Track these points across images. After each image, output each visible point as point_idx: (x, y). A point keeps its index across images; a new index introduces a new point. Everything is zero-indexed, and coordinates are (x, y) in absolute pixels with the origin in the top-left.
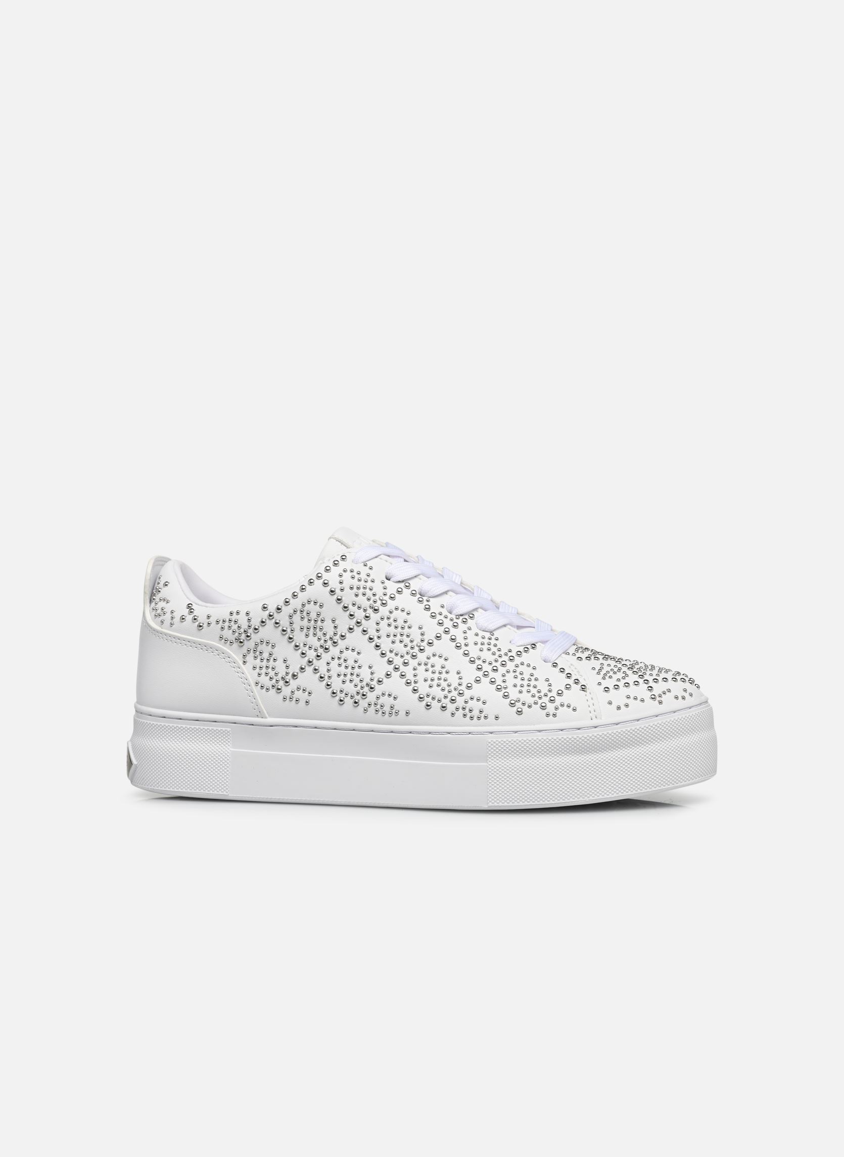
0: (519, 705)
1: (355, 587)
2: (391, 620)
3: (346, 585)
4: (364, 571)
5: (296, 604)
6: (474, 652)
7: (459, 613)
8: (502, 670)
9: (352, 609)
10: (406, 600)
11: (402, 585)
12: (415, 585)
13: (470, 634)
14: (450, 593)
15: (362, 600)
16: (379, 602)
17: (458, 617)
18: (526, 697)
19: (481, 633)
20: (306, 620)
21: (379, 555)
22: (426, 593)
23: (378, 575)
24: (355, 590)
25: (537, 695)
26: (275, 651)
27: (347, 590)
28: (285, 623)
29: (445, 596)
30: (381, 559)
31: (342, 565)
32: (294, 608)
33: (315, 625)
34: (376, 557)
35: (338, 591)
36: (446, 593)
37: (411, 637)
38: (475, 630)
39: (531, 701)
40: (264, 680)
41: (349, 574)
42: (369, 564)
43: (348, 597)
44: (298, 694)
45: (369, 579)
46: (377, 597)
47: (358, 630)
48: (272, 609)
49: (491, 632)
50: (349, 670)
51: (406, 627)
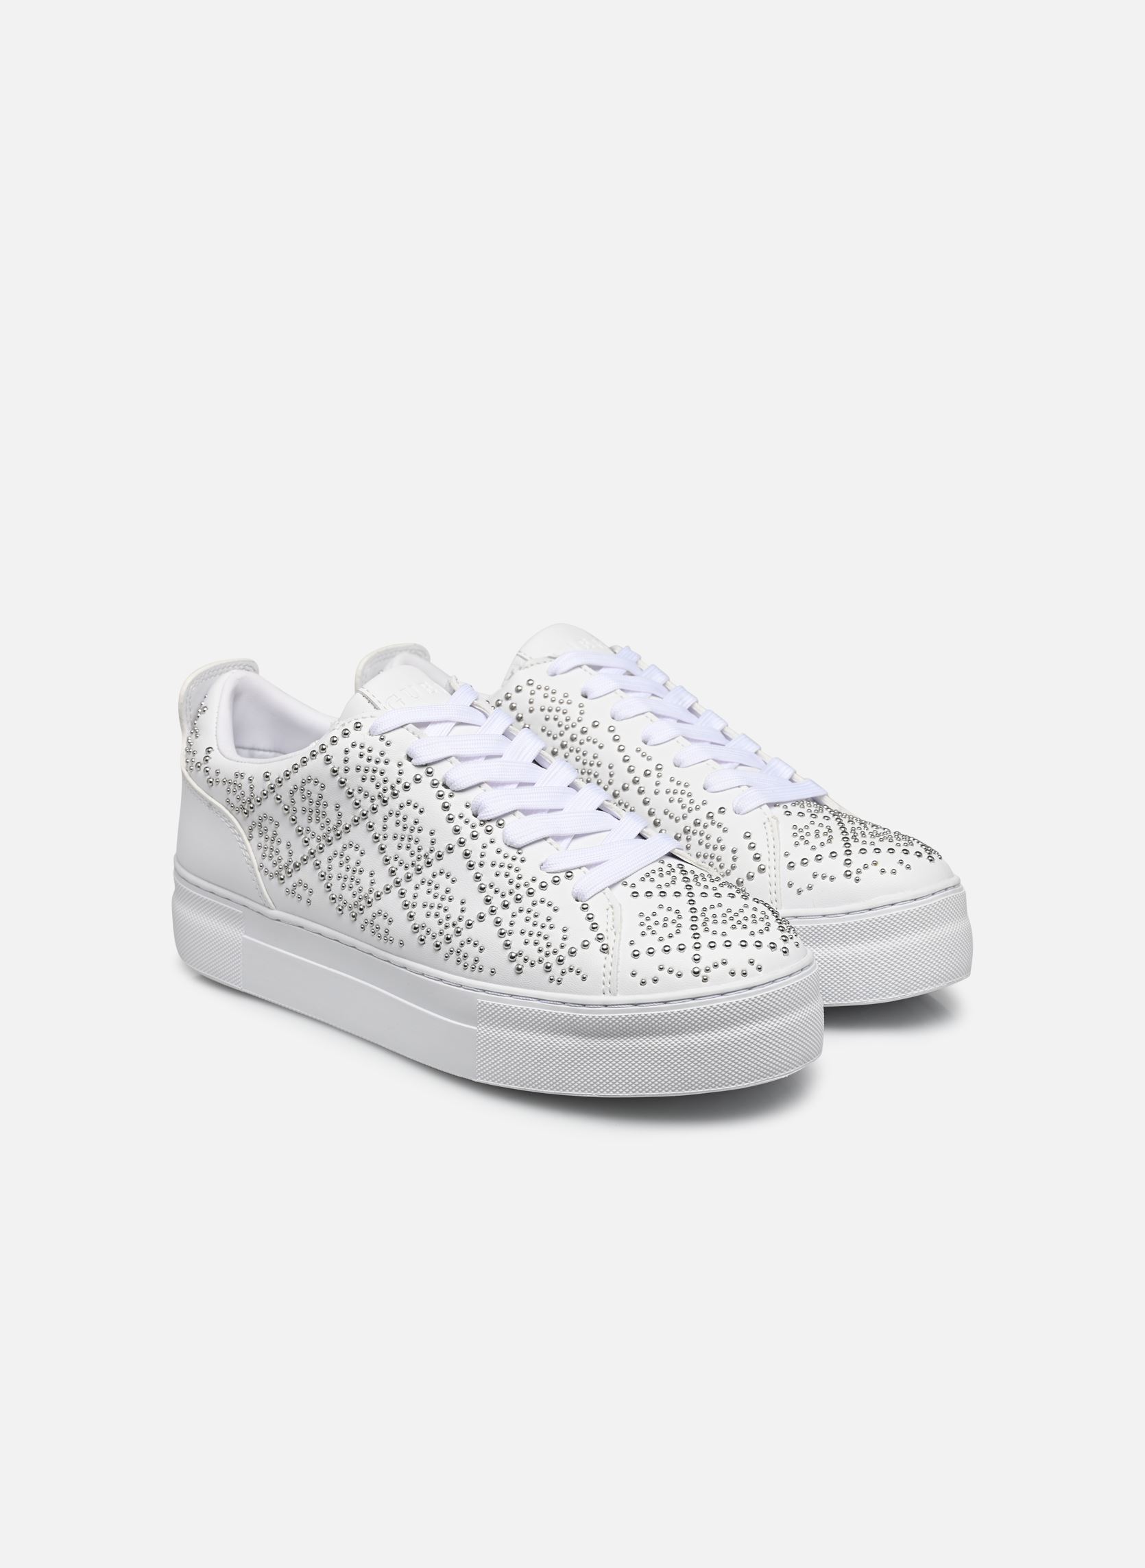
0: (520, 960)
1: (362, 769)
2: (400, 818)
3: (352, 765)
4: (379, 746)
5: (296, 779)
6: (488, 876)
7: (486, 818)
8: (514, 907)
9: (358, 797)
10: (423, 793)
11: (422, 771)
12: (439, 772)
13: (491, 849)
14: (485, 786)
15: (369, 786)
16: (389, 791)
17: (483, 822)
18: (531, 952)
19: (506, 850)
20: (307, 801)
21: (407, 724)
22: (451, 784)
23: (396, 754)
24: (362, 772)
25: (545, 949)
26: (279, 830)
27: (352, 771)
28: (286, 799)
29: (478, 791)
30: (408, 730)
31: (355, 736)
32: (294, 784)
33: (317, 809)
34: (402, 727)
35: (341, 771)
36: (479, 785)
37: (419, 843)
38: (499, 844)
39: (535, 956)
40: (268, 864)
41: (357, 750)
42: (388, 737)
43: (353, 780)
44: (300, 890)
45: (383, 759)
46: (388, 785)
47: (363, 825)
48: (273, 778)
49: (519, 849)
50: (349, 873)
51: (416, 830)
